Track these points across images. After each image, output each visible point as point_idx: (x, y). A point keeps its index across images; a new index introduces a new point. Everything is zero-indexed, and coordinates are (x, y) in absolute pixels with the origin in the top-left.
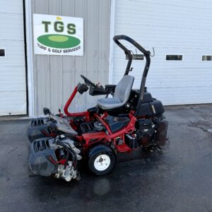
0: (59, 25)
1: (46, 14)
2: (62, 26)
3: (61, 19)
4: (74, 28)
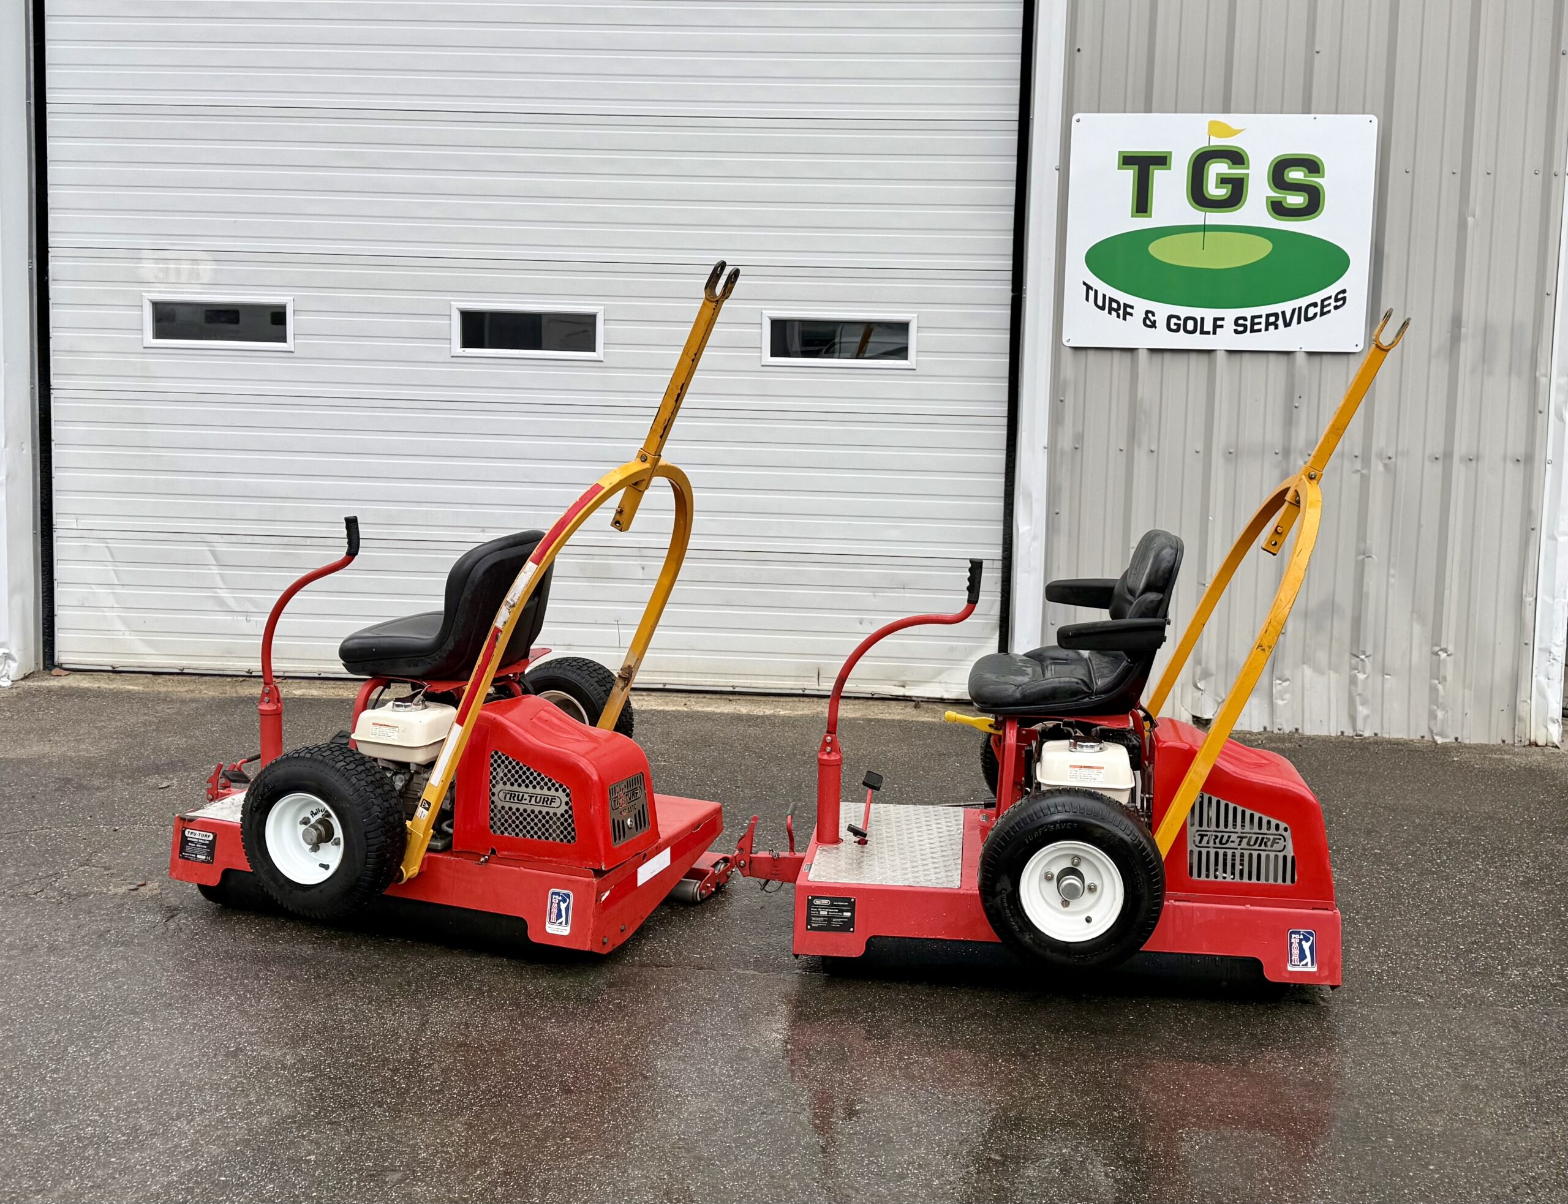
2: (1237, 172)
3: (1236, 132)
4: (1315, 180)
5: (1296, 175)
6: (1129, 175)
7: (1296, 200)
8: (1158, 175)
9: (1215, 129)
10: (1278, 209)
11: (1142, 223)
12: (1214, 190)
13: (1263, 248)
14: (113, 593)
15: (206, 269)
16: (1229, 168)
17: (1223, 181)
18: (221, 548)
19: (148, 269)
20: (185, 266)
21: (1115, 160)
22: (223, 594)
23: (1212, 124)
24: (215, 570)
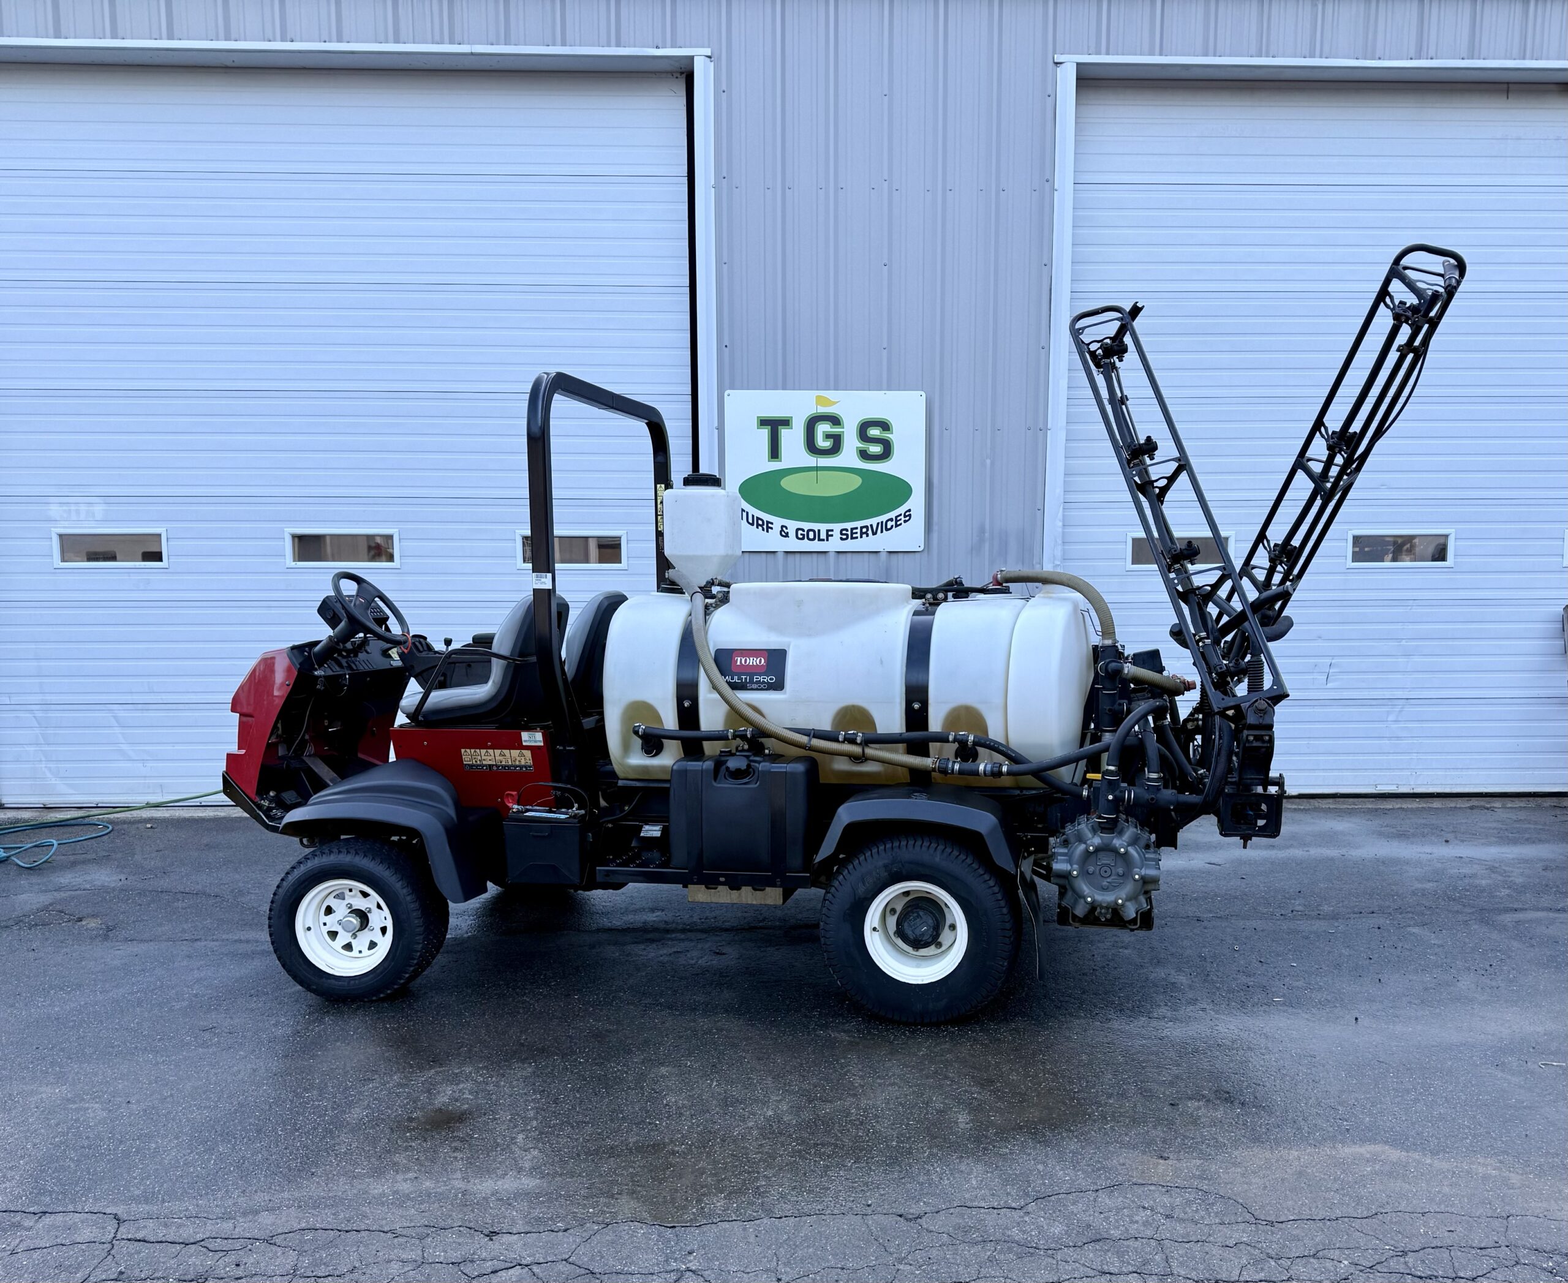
0: (822, 428)
1: (775, 388)
2: (836, 430)
3: (835, 403)
4: (886, 435)
5: (874, 432)
6: (765, 432)
7: (875, 449)
8: (784, 432)
9: (820, 400)
10: (864, 455)
11: (775, 466)
12: (822, 443)
13: (856, 482)
14: (41, 750)
15: (99, 509)
16: (831, 428)
17: (828, 436)
18: (122, 714)
19: (55, 510)
20: (83, 508)
21: (755, 422)
22: (124, 747)
23: (818, 397)
24: (118, 730)
